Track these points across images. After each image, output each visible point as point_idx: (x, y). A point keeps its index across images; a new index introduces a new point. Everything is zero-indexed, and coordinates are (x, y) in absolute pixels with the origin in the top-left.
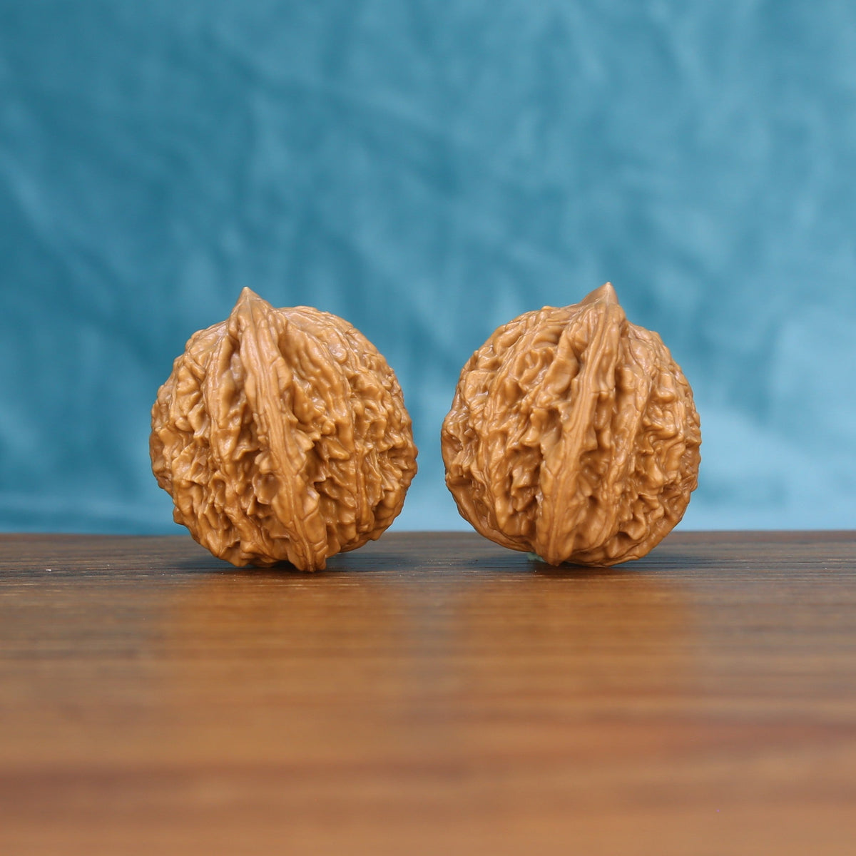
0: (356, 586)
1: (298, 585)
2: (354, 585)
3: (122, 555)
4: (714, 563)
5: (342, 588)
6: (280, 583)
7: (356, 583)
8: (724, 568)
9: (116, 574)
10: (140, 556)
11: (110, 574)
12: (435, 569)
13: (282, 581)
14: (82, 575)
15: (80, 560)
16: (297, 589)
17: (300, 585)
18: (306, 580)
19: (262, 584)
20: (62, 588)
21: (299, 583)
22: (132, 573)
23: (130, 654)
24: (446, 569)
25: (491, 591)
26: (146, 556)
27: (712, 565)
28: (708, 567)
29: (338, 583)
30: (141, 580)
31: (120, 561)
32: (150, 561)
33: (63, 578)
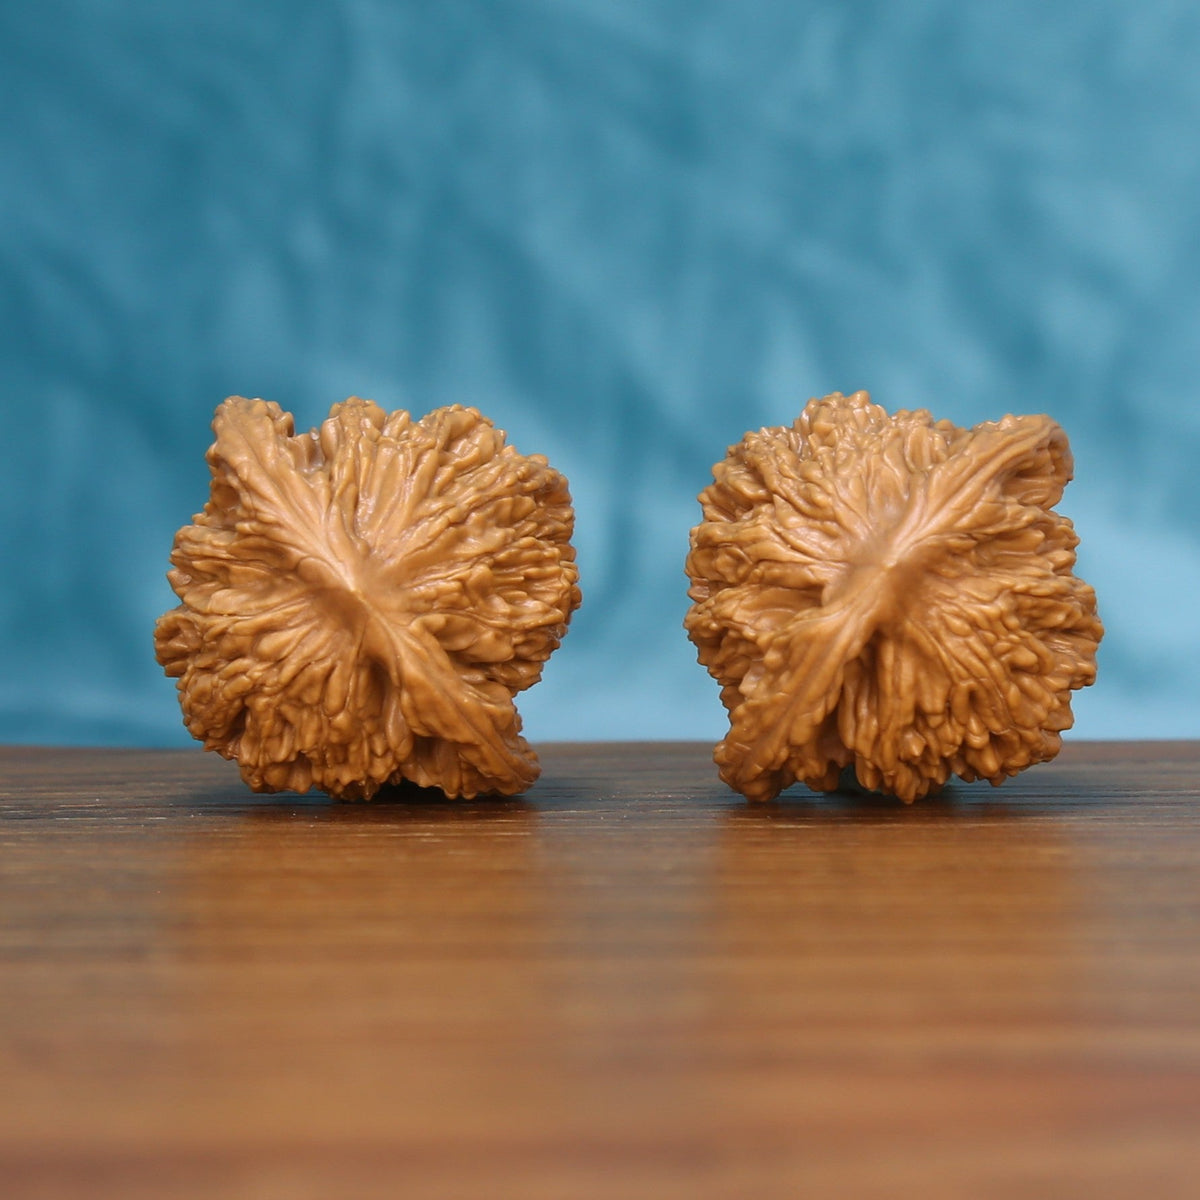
0: (525, 836)
1: (426, 833)
2: (522, 834)
3: (118, 783)
4: (1145, 796)
5: (500, 840)
6: (393, 831)
7: (524, 831)
8: (1162, 804)
9: (110, 816)
10: (153, 784)
11: (100, 816)
12: (661, 807)
13: (396, 827)
14: (52, 816)
15: (48, 791)
16: (425, 840)
17: (428, 834)
18: (438, 826)
19: (363, 832)
20: (17, 839)
21: (424, 831)
22: (139, 814)
23: (135, 953)
24: (681, 807)
25: (758, 844)
26: (162, 784)
27: (1139, 799)
28: (1132, 804)
29: (496, 830)
30: (155, 825)
31: (116, 793)
32: (169, 793)
33: (20, 822)
